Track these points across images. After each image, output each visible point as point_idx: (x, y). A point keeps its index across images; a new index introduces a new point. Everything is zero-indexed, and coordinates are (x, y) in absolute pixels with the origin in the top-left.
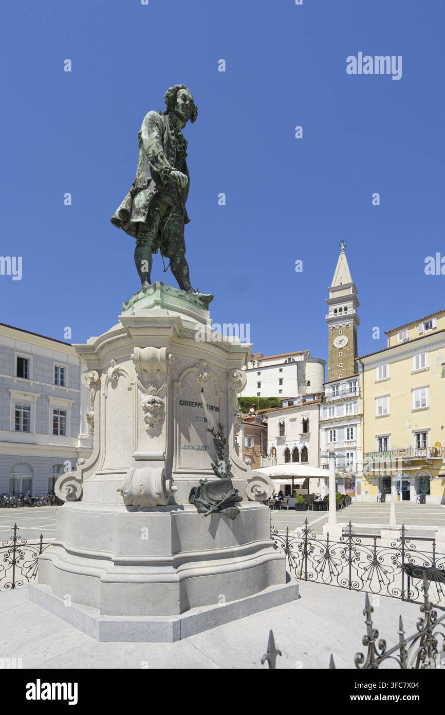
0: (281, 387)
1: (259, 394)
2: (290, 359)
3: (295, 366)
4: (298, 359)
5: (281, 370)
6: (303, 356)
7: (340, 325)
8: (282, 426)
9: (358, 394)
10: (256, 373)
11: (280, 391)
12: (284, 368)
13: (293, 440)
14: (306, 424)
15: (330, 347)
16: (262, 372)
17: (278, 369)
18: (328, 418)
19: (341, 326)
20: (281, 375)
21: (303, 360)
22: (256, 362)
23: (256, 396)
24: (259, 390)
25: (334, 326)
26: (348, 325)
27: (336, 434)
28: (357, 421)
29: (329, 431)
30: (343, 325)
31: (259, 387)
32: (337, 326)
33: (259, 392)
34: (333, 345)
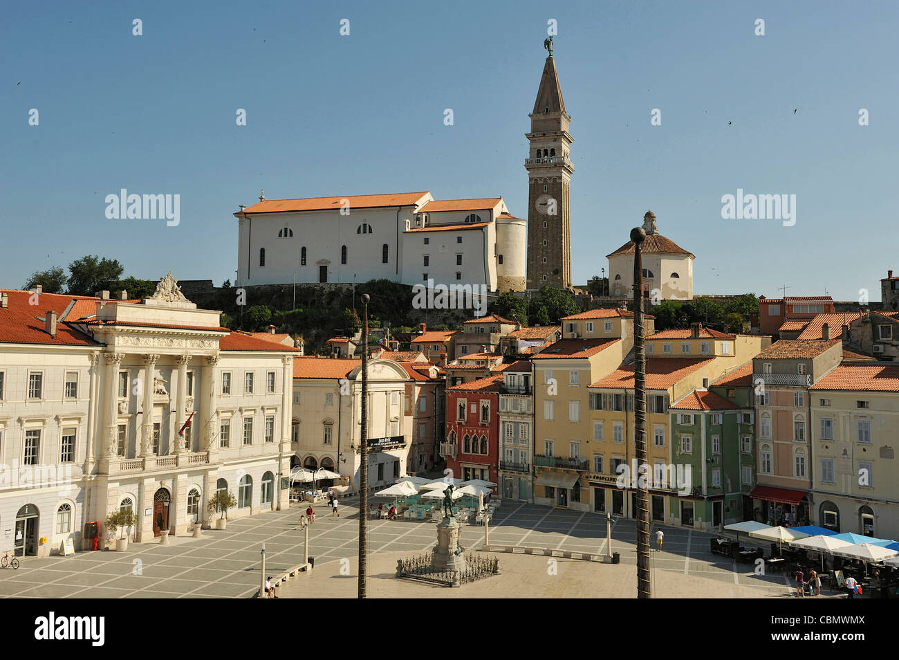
0: (459, 269)
2: (473, 216)
5: (460, 240)
7: (545, 176)
8: (462, 409)
9: (530, 392)
10: (421, 238)
11: (459, 275)
12: (464, 236)
14: (485, 411)
16: (432, 237)
17: (454, 237)
18: (505, 410)
19: (545, 179)
20: (459, 248)
22: (421, 216)
24: (427, 270)
26: (555, 179)
27: (513, 428)
28: (529, 420)
29: (506, 424)
30: (550, 178)
31: (426, 264)
32: (541, 179)
33: (425, 272)
34: (535, 209)
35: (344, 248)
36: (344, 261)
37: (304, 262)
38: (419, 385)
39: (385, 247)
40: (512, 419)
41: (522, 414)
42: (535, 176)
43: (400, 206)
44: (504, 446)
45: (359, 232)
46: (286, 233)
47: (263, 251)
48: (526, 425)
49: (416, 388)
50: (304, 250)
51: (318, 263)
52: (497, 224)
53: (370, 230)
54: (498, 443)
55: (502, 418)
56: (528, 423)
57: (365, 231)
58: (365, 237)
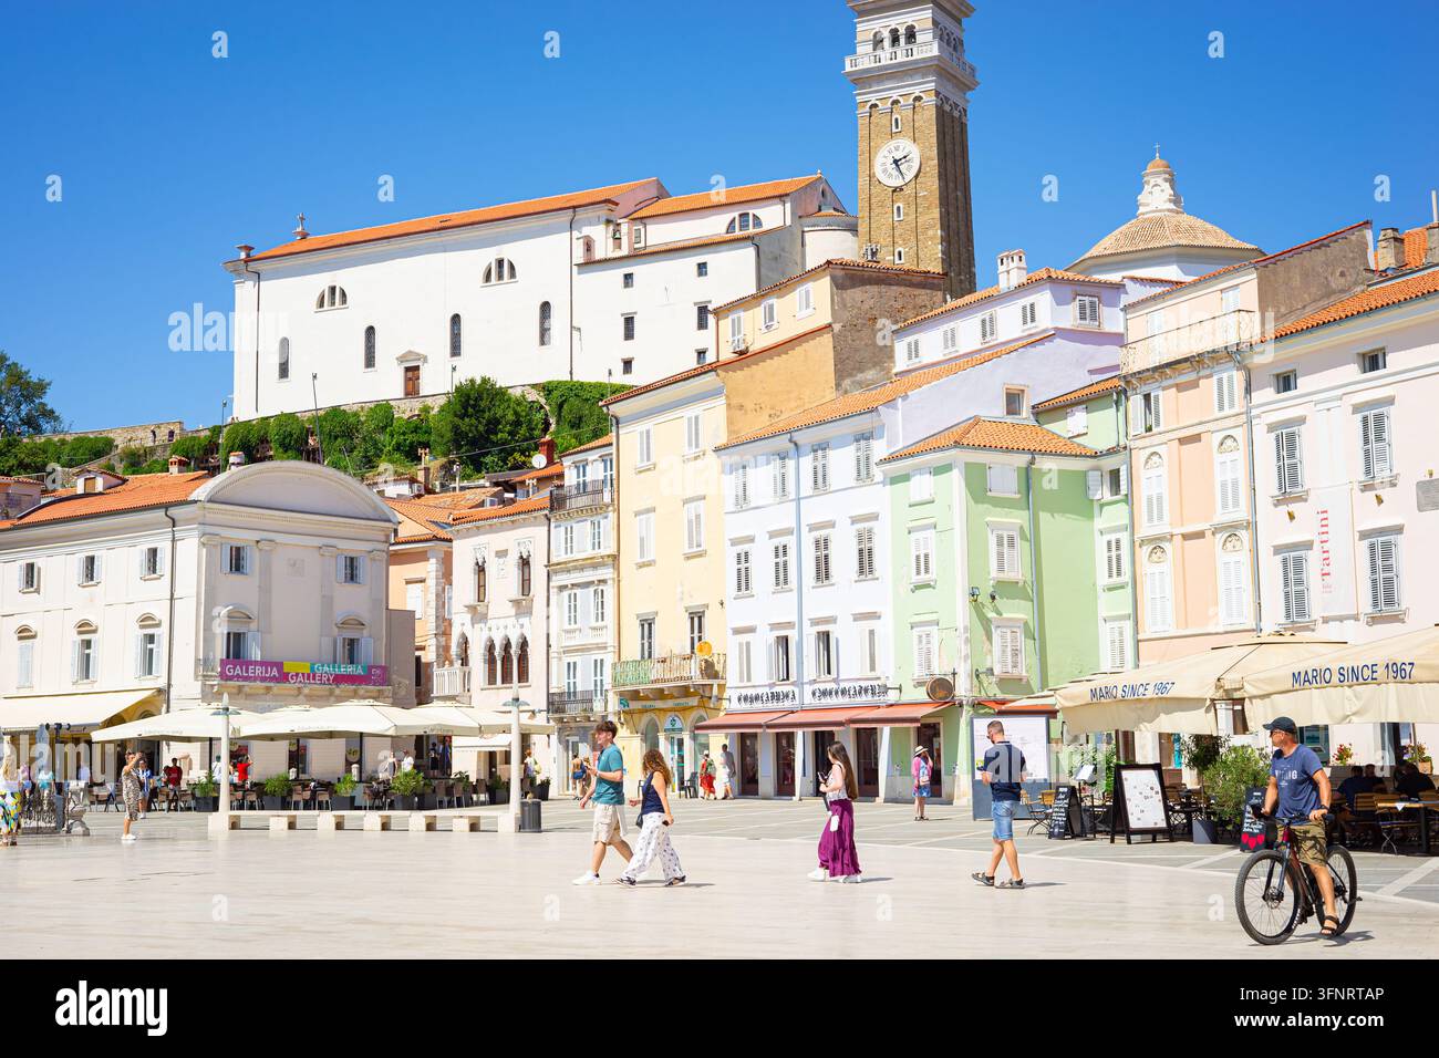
0: (700, 340)
1: (628, 364)
2: (744, 216)
3: (749, 253)
4: (773, 216)
5: (702, 268)
6: (788, 205)
7: (895, 95)
8: (481, 574)
9: (610, 495)
10: (618, 274)
12: (712, 259)
14: (525, 566)
15: (863, 181)
16: (640, 271)
17: (691, 262)
18: (563, 558)
19: (896, 102)
20: (700, 290)
21: (788, 223)
22: (624, 228)
24: (628, 348)
25: (873, 99)
26: (918, 99)
27: (578, 603)
28: (609, 573)
29: (566, 596)
31: (629, 334)
32: (885, 101)
33: (626, 356)
34: (873, 177)
35: (456, 321)
36: (456, 350)
37: (370, 361)
39: (546, 307)
40: (576, 577)
41: (593, 561)
43: (574, 207)
44: (561, 653)
45: (488, 277)
46: (334, 297)
47: (285, 344)
48: (604, 588)
50: (370, 331)
51: (401, 359)
52: (803, 233)
53: (513, 273)
54: (549, 646)
55: (557, 580)
56: (603, 581)
57: (500, 277)
58: (502, 290)
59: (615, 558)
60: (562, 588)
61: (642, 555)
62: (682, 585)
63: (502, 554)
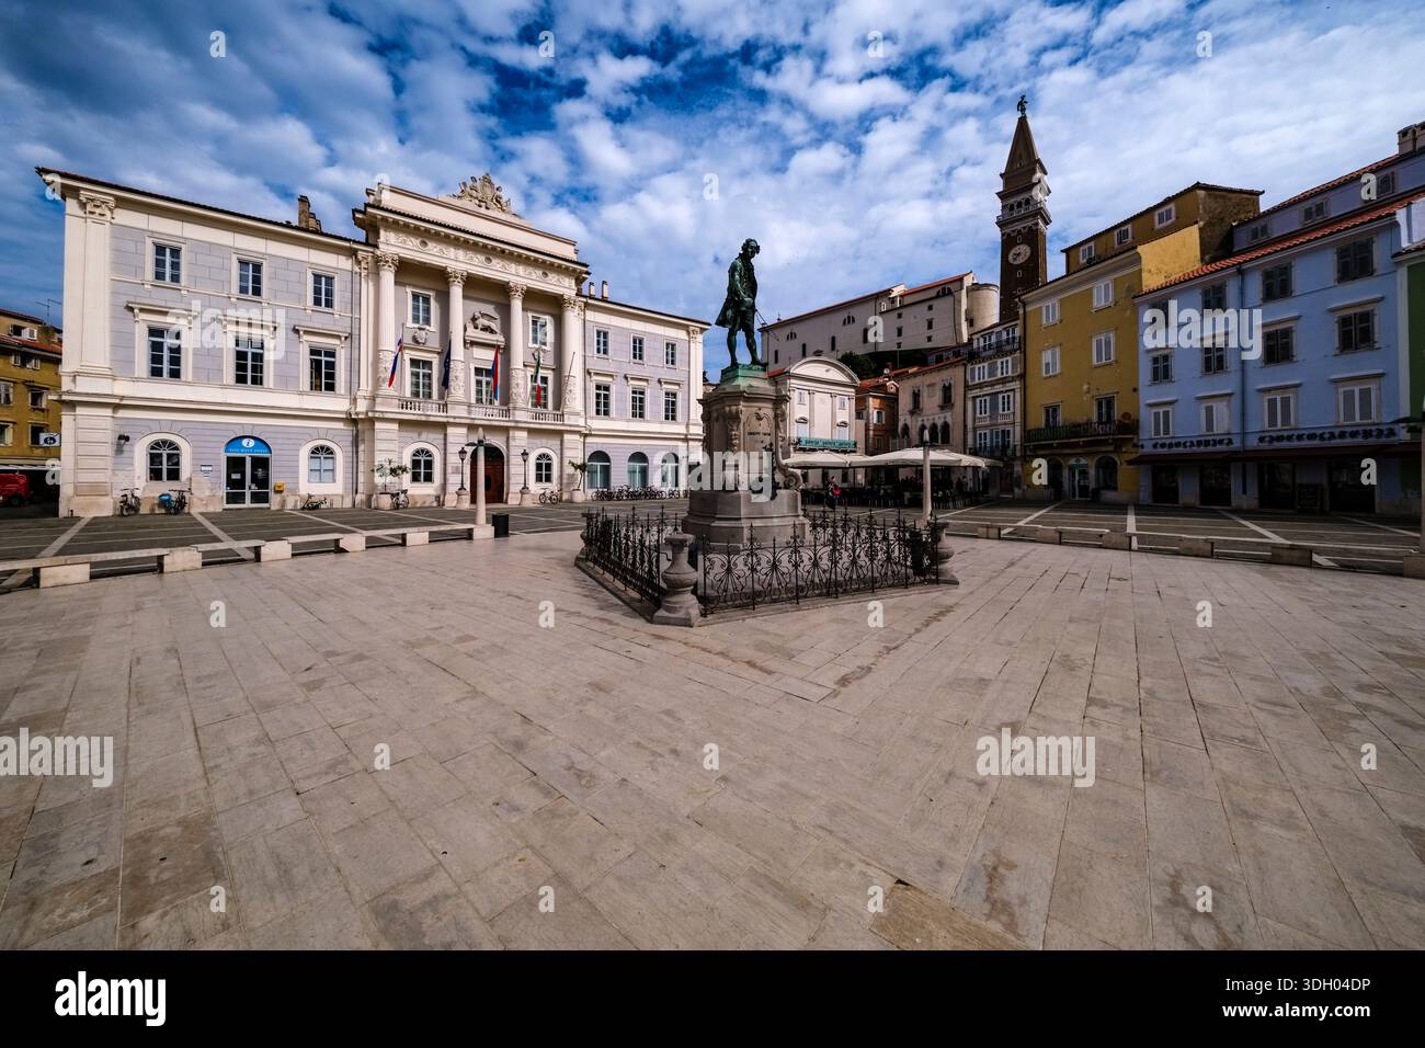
0: (930, 333)
1: (899, 345)
2: (944, 289)
3: (951, 300)
4: (956, 287)
5: (930, 308)
6: (963, 283)
7: (1019, 228)
8: (916, 396)
9: (1016, 346)
10: (895, 314)
11: (929, 339)
12: (935, 303)
13: (932, 412)
14: (947, 390)
16: (904, 311)
17: (925, 306)
18: (977, 381)
19: (1021, 230)
20: (929, 315)
23: (895, 348)
24: (900, 340)
27: (988, 404)
28: (1016, 385)
29: (978, 400)
30: (1024, 228)
31: (900, 334)
32: (1014, 231)
33: (899, 342)
34: (1007, 261)
35: (833, 339)
36: (834, 348)
37: (804, 355)
38: (874, 397)
39: (866, 330)
40: (987, 390)
41: (1003, 381)
42: (1008, 231)
43: (879, 294)
44: (975, 429)
45: (844, 323)
46: (792, 336)
47: (776, 352)
48: (1011, 394)
49: (871, 399)
50: (804, 346)
51: (816, 353)
52: (967, 293)
53: (854, 321)
54: (965, 426)
55: (971, 394)
56: (1013, 390)
57: (849, 322)
58: (849, 327)
59: (1023, 377)
60: (974, 398)
61: (1047, 371)
62: (1088, 383)
63: (931, 385)
